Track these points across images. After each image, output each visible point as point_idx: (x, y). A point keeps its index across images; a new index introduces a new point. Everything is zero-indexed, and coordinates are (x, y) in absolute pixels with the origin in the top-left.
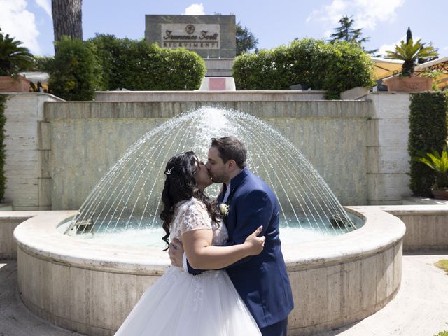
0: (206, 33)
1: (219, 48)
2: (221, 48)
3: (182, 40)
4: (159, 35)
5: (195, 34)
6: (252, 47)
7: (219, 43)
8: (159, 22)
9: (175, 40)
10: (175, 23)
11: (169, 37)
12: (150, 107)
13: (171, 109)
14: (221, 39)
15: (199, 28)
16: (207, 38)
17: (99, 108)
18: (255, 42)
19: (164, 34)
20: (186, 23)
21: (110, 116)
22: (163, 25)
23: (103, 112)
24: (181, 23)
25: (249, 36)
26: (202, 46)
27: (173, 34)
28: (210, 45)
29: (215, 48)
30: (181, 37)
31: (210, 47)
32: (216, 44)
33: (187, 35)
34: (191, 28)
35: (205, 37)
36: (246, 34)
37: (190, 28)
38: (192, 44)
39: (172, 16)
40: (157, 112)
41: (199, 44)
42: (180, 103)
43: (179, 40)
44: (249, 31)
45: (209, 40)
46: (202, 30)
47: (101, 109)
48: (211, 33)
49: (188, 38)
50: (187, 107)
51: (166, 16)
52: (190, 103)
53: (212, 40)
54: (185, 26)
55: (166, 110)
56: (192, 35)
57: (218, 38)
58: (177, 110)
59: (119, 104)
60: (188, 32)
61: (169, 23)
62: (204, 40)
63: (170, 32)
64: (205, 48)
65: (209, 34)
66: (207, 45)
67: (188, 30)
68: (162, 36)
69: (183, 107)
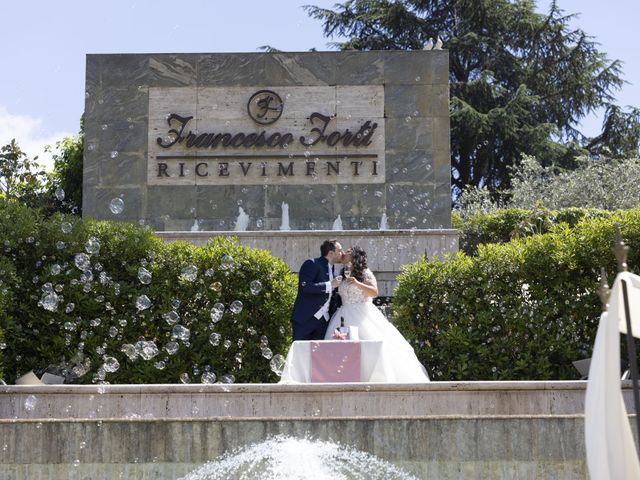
0: (327, 120)
1: (381, 178)
2: (390, 178)
3: (230, 151)
4: (141, 131)
5: (281, 127)
6: (591, 101)
7: (381, 162)
8: (142, 81)
9: (203, 152)
10: (207, 84)
11: (179, 139)
12: (143, 436)
13: (197, 440)
14: (388, 146)
15: (300, 104)
16: (332, 139)
17: (12, 437)
18: (606, 77)
19: (157, 128)
20: (245, 83)
21: (40, 459)
22: (155, 93)
23: (22, 448)
24: (229, 83)
25: (571, 45)
26: (310, 170)
27: (195, 128)
28: (345, 164)
29: (365, 178)
30: (227, 140)
31: (345, 177)
32: (367, 164)
33: (249, 128)
34: (268, 104)
35: (322, 138)
36: (558, 39)
37: (264, 104)
38: (273, 165)
39: (191, 58)
40: (160, 447)
41: (300, 166)
42: (223, 424)
43: (220, 151)
44: (571, 26)
45: (339, 149)
46: (311, 110)
47: (17, 441)
48: (347, 123)
49: (256, 140)
50: (240, 434)
51: (167, 59)
52: (249, 425)
53: (352, 150)
54: (243, 93)
55: (183, 443)
56: (270, 131)
57: (379, 140)
58: (213, 442)
59: (65, 428)
60: (257, 121)
61: (184, 85)
62: (322, 149)
63: (184, 121)
64: (320, 178)
65: (341, 127)
66: (333, 169)
67: (255, 110)
68: (152, 135)
69: (229, 435)
